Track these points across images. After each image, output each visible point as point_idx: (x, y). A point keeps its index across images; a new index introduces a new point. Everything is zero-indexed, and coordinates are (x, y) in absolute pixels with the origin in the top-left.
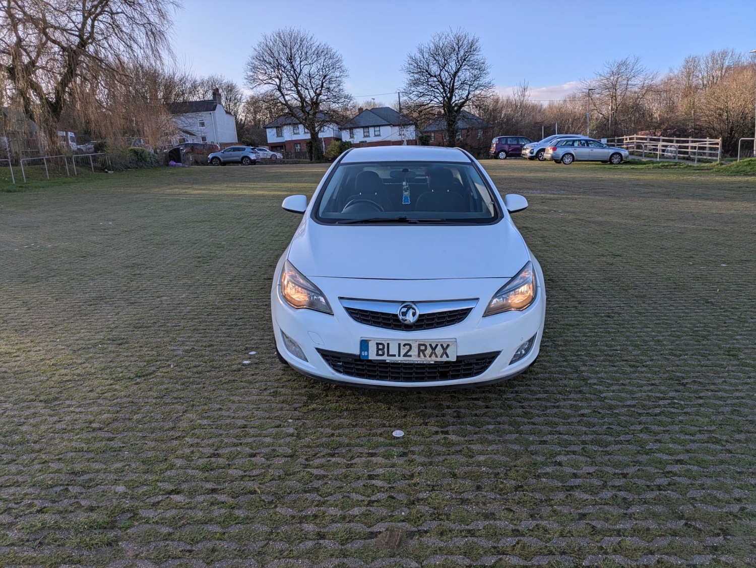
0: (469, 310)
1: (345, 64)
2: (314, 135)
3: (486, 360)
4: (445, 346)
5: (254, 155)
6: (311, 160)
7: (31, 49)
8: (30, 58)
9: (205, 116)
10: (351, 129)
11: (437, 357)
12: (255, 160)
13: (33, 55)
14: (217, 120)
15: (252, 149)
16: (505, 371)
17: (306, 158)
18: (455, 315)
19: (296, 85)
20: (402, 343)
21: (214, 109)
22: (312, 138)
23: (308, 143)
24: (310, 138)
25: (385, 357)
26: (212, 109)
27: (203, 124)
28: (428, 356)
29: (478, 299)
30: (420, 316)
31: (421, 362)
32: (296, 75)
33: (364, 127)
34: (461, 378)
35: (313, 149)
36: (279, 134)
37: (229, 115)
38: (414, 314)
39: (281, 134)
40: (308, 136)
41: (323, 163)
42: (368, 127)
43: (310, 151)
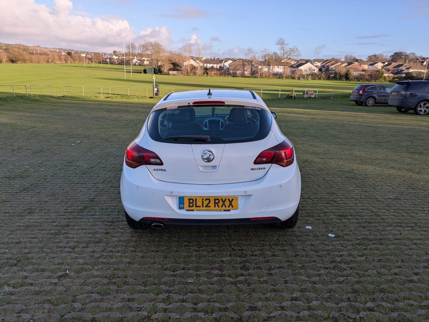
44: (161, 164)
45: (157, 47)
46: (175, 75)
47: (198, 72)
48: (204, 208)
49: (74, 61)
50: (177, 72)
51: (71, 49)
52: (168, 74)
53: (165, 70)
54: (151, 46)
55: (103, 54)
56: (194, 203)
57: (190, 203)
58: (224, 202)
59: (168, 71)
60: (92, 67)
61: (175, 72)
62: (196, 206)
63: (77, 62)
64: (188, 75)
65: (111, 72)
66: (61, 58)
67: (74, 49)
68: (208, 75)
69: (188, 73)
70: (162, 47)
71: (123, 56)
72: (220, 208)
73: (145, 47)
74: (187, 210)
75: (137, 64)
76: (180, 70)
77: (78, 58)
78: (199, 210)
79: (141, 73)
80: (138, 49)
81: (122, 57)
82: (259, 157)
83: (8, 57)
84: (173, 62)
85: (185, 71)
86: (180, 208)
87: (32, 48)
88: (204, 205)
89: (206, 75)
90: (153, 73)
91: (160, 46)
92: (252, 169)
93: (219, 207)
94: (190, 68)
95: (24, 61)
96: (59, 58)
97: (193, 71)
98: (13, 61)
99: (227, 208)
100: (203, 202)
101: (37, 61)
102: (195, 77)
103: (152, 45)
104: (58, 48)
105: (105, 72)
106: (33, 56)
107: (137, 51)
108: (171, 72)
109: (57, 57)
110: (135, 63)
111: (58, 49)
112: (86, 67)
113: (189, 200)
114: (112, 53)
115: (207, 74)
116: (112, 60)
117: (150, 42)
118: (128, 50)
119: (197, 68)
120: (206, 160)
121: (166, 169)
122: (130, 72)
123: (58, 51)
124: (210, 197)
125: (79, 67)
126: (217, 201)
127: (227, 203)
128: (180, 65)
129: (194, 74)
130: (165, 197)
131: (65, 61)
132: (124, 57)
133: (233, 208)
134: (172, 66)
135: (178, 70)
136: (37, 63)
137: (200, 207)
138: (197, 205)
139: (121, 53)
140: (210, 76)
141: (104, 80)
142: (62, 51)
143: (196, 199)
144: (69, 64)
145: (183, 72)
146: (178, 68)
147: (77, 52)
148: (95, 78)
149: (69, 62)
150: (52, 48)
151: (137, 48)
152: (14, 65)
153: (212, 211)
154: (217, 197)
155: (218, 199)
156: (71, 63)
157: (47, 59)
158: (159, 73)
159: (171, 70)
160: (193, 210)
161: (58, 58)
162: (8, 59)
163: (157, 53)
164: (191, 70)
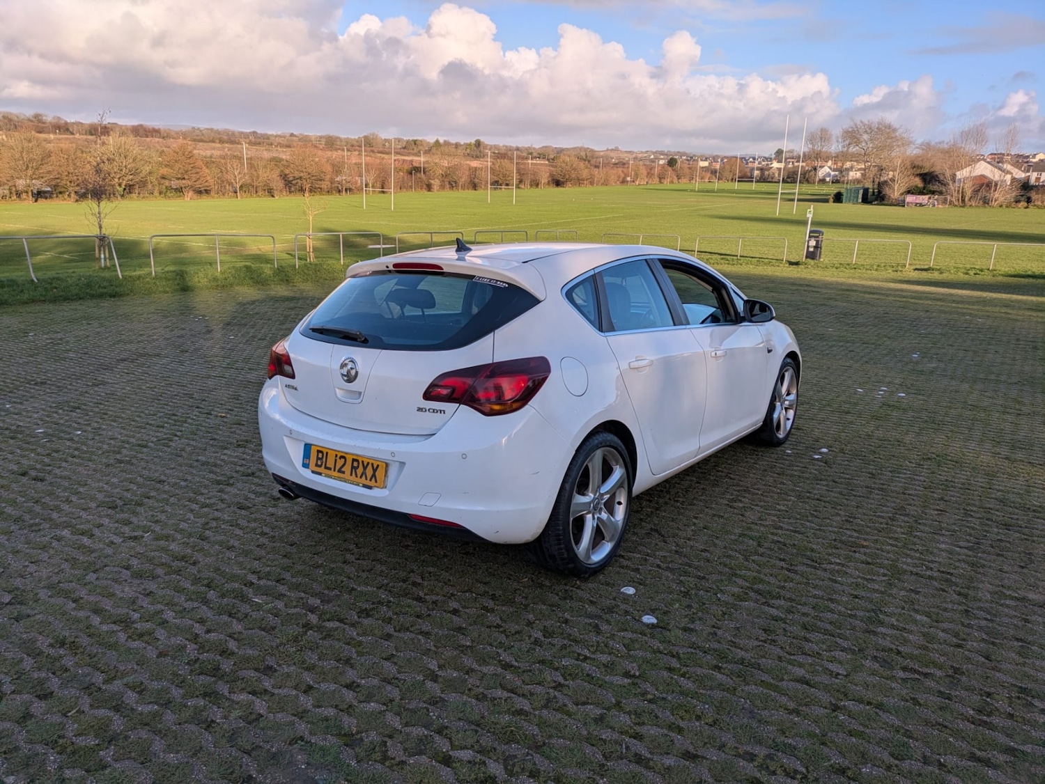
44: (293, 377)
45: (885, 135)
46: (921, 205)
47: (997, 196)
48: (336, 474)
49: (679, 177)
50: (930, 198)
51: (681, 151)
52: (901, 204)
53: (895, 192)
54: (866, 131)
55: (751, 160)
56: (324, 459)
57: (318, 458)
58: (365, 468)
59: (902, 194)
60: (713, 191)
61: (924, 197)
62: (326, 468)
63: (684, 181)
64: (963, 207)
65: (750, 201)
66: (652, 172)
67: (688, 151)
68: (1030, 205)
69: (963, 201)
70: (897, 134)
71: (798, 161)
72: (358, 480)
73: (852, 136)
74: (313, 472)
75: (828, 179)
76: (941, 193)
77: (687, 171)
78: (330, 477)
79: (826, 201)
80: (838, 141)
81: (796, 164)
82: (433, 385)
83: (551, 175)
84: (926, 171)
85: (955, 194)
86: (305, 465)
87: (602, 154)
88: (337, 469)
89: (1023, 204)
90: (860, 200)
91: (895, 130)
92: (420, 409)
93: (356, 476)
94: (973, 185)
95: (579, 181)
96: (648, 173)
97: (980, 194)
98: (558, 183)
99: (368, 483)
100: (336, 460)
101: (602, 181)
102: (987, 210)
103: (870, 128)
104: (654, 150)
105: (737, 200)
106: (596, 171)
107: (833, 148)
108: (909, 198)
109: (643, 171)
110: (824, 176)
111: (654, 153)
112: (698, 191)
113: (319, 451)
114: (773, 156)
115: (1029, 200)
116: (766, 173)
117: (867, 123)
118: (810, 146)
119: (996, 185)
120: (346, 378)
121: (298, 388)
122: (793, 200)
123: (652, 157)
124: (346, 453)
125: (686, 190)
126: (355, 464)
127: (369, 472)
128: (941, 178)
129: (985, 203)
130: (285, 438)
131: (660, 178)
132: (801, 164)
133: (376, 484)
134: (918, 182)
135: (933, 193)
136: (602, 184)
137: (330, 469)
138: (328, 466)
139: (795, 154)
140: (1038, 207)
141: (721, 220)
142: (662, 157)
143: (327, 453)
144: (666, 184)
145: (949, 198)
146: (935, 187)
147: (691, 158)
148: (705, 216)
149: (666, 182)
150: (642, 152)
151: (834, 138)
152: (560, 189)
153: (345, 482)
154: (357, 455)
155: (357, 461)
156: (672, 182)
157: (622, 175)
158: (876, 200)
159: (913, 193)
160: (320, 474)
161: (645, 172)
162: (550, 179)
163: (881, 149)
164: (976, 192)
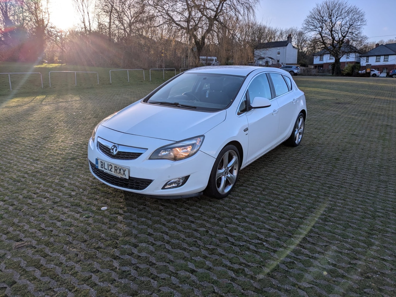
0: (141, 154)
1: (366, 17)
2: (337, 60)
3: (146, 183)
4: (124, 170)
5: (297, 70)
6: (333, 74)
7: (196, 19)
8: (196, 23)
9: (280, 49)
10: (368, 57)
11: (121, 175)
12: (296, 73)
13: (197, 22)
14: (287, 51)
15: (296, 67)
16: (158, 192)
17: (329, 73)
18: (134, 155)
19: (331, 31)
20: (109, 164)
21: (286, 46)
22: (335, 61)
23: (332, 65)
24: (334, 61)
25: (103, 169)
26: (285, 45)
27: (279, 53)
28: (118, 173)
29: (147, 149)
30: (119, 152)
31: (116, 176)
32: (332, 26)
33: (377, 56)
34: (133, 189)
35: (335, 68)
36: (321, 59)
37: (294, 49)
38: (116, 150)
39: (323, 59)
40: (333, 61)
41: (340, 76)
42: (380, 56)
43: (333, 69)
